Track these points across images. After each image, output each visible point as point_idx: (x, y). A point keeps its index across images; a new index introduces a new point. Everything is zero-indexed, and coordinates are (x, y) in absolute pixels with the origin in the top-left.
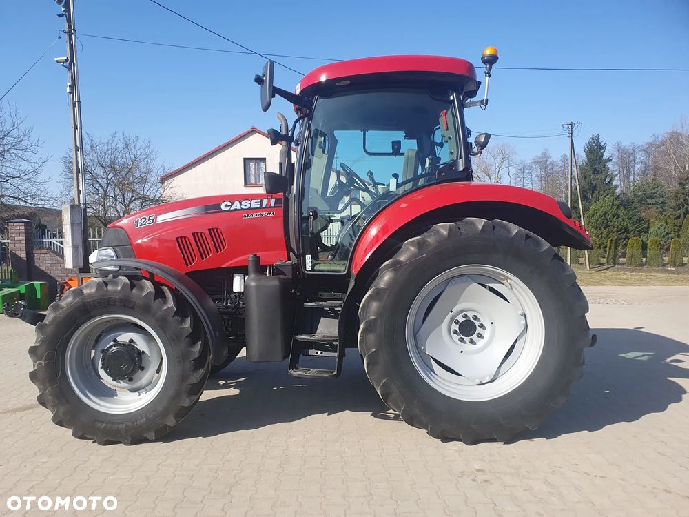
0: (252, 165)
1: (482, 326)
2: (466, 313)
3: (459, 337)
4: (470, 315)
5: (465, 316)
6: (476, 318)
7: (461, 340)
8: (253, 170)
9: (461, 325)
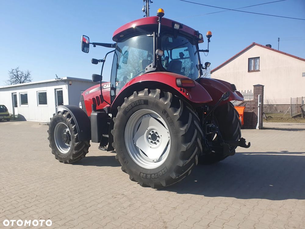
0: (253, 61)
1: (159, 137)
2: (153, 130)
3: (151, 141)
4: (155, 131)
5: (153, 132)
6: (156, 133)
7: (152, 142)
8: (253, 64)
9: (152, 135)
